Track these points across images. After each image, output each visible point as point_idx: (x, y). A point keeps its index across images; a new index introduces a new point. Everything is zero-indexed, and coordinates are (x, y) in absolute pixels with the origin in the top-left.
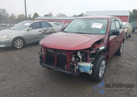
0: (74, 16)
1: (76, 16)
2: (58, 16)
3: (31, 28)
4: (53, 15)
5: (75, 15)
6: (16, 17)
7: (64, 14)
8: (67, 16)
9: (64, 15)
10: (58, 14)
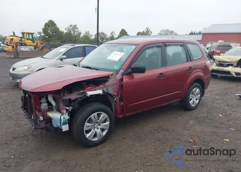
0: (192, 34)
1: (194, 34)
2: (160, 34)
3: (65, 56)
4: (151, 33)
5: (193, 32)
6: (91, 36)
7: (171, 30)
8: (176, 34)
9: (172, 32)
10: (162, 31)
